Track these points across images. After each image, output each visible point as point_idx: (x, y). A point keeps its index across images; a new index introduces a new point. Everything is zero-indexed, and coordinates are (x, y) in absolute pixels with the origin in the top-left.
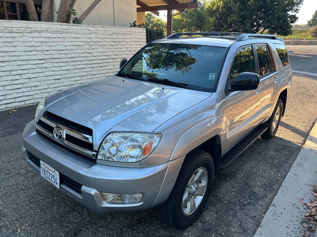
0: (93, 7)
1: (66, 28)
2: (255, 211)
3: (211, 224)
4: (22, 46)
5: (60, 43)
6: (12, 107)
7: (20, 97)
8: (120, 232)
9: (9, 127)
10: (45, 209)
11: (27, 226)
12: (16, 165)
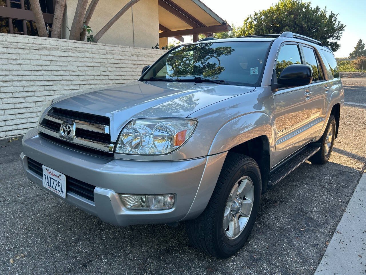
0: (110, 24)
1: (79, 47)
2: (316, 239)
3: (261, 253)
4: (28, 64)
5: (72, 63)
6: (13, 135)
7: (22, 123)
8: (143, 263)
9: (8, 155)
10: (46, 237)
11: (22, 257)
12: (13, 192)
